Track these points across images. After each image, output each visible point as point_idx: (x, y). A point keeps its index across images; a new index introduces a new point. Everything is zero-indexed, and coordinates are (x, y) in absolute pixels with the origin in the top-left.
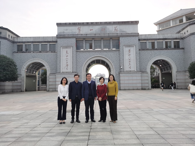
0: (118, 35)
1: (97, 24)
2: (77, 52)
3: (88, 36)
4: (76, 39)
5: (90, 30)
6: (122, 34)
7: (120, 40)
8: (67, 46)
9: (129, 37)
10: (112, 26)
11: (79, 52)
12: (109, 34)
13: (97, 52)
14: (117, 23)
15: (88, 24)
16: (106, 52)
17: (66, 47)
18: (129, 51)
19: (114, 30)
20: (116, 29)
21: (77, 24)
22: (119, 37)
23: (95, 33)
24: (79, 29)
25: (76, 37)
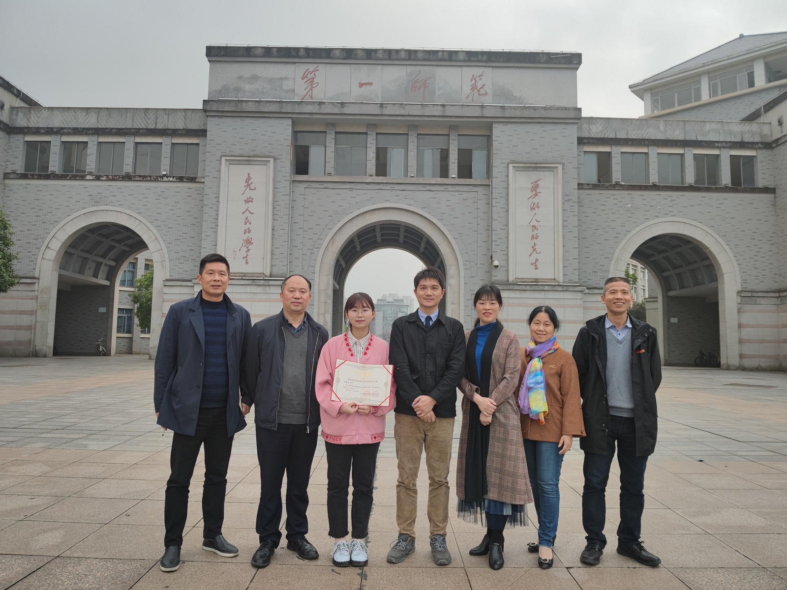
0: (487, 113)
1: (391, 56)
2: (296, 184)
3: (347, 110)
4: (294, 123)
5: (361, 85)
6: (503, 108)
7: (494, 138)
8: (252, 153)
9: (538, 126)
10: (459, 69)
11: (305, 185)
12: (443, 106)
13: (389, 187)
14: (485, 58)
15: (349, 55)
16: (428, 187)
17: (248, 159)
18: (535, 187)
19: (467, 90)
20: (479, 85)
21: (302, 53)
22: (492, 123)
23: (379, 101)
24: (309, 76)
25: (295, 116)
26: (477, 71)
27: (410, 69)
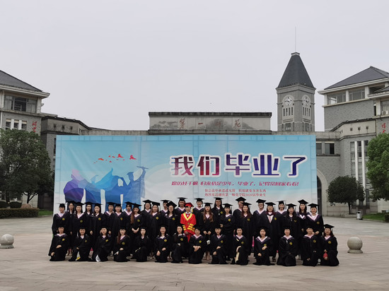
26: (237, 119)
27: (215, 118)
